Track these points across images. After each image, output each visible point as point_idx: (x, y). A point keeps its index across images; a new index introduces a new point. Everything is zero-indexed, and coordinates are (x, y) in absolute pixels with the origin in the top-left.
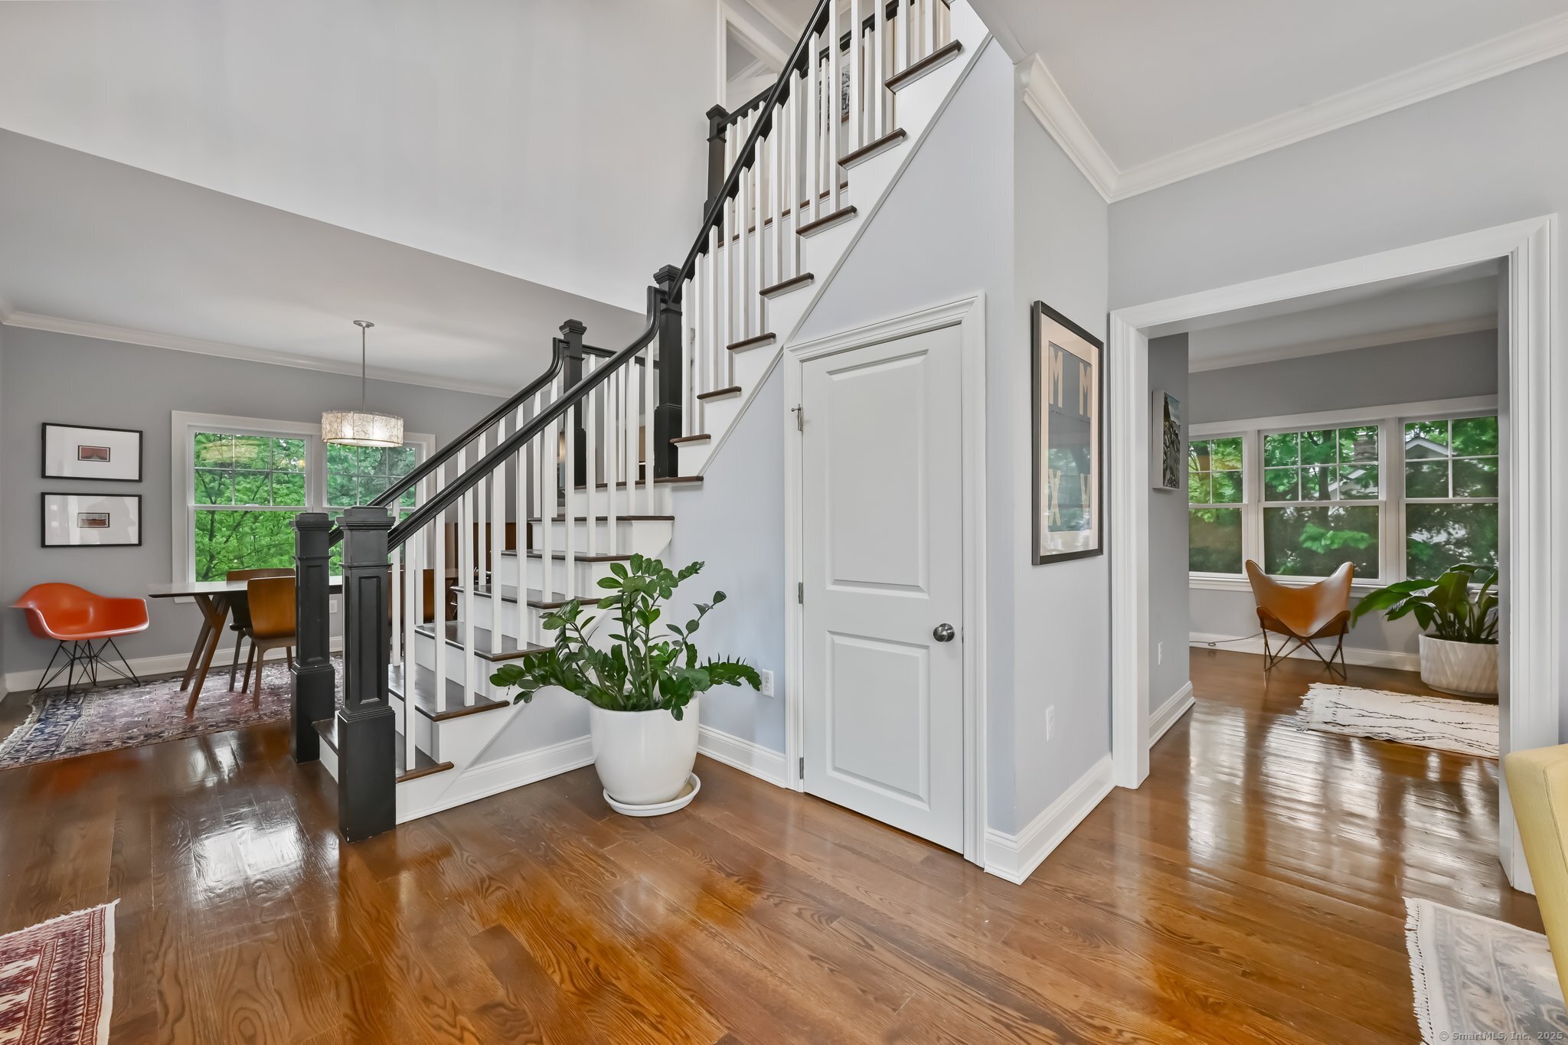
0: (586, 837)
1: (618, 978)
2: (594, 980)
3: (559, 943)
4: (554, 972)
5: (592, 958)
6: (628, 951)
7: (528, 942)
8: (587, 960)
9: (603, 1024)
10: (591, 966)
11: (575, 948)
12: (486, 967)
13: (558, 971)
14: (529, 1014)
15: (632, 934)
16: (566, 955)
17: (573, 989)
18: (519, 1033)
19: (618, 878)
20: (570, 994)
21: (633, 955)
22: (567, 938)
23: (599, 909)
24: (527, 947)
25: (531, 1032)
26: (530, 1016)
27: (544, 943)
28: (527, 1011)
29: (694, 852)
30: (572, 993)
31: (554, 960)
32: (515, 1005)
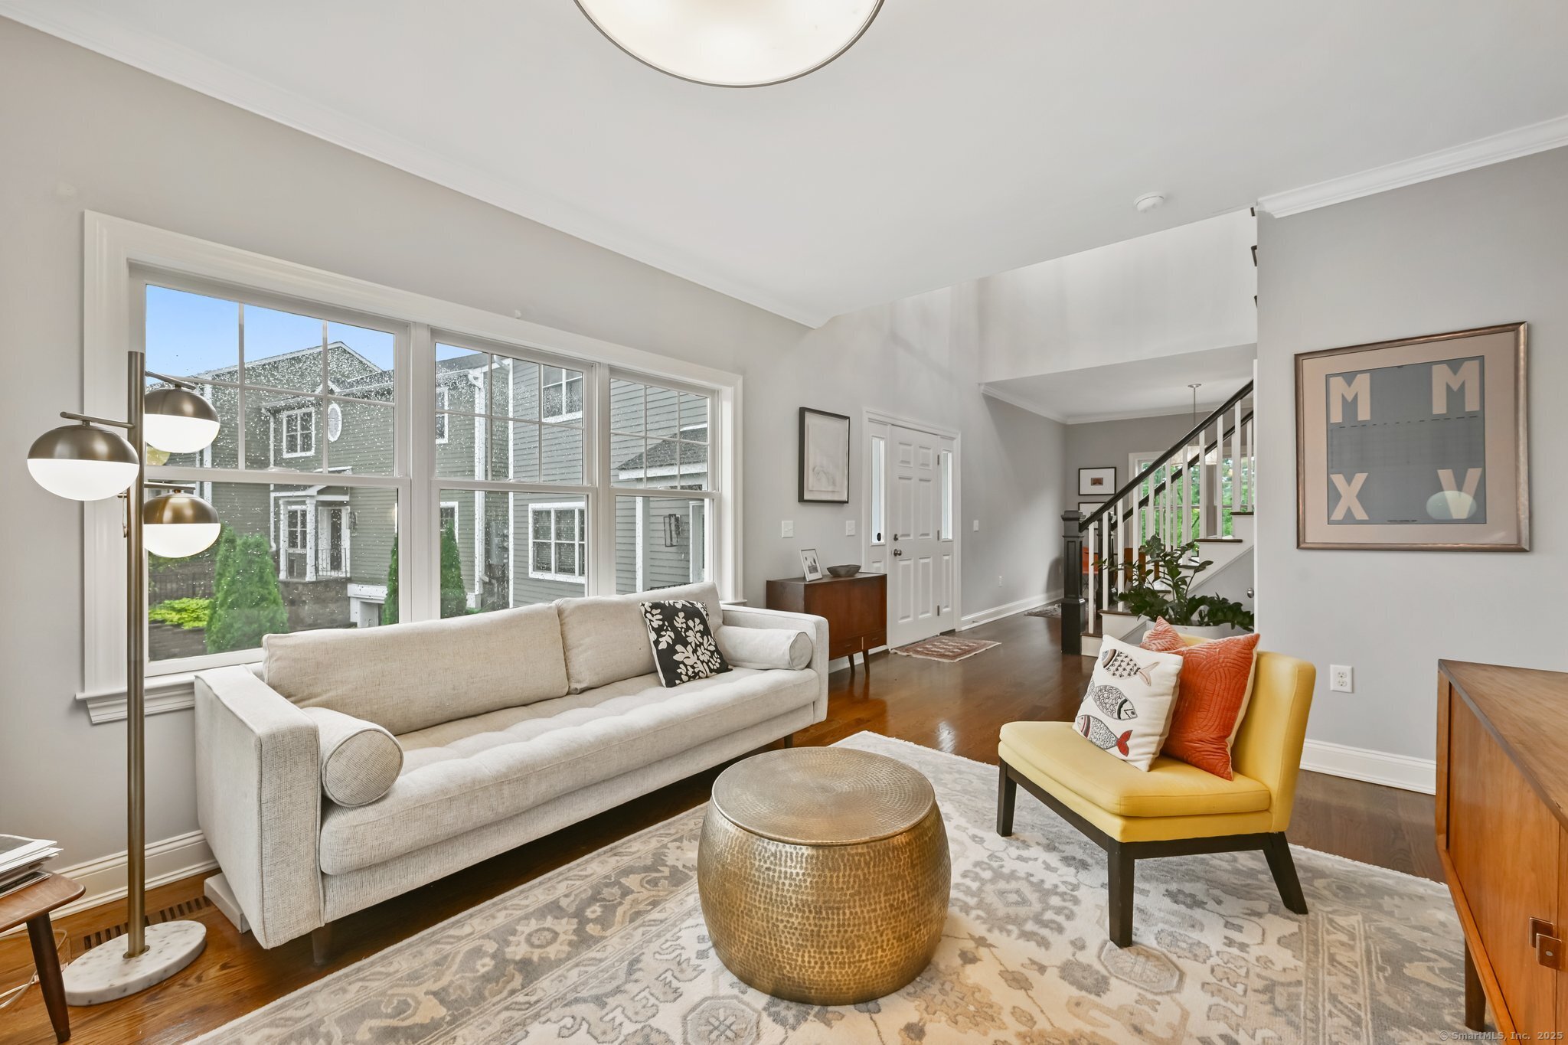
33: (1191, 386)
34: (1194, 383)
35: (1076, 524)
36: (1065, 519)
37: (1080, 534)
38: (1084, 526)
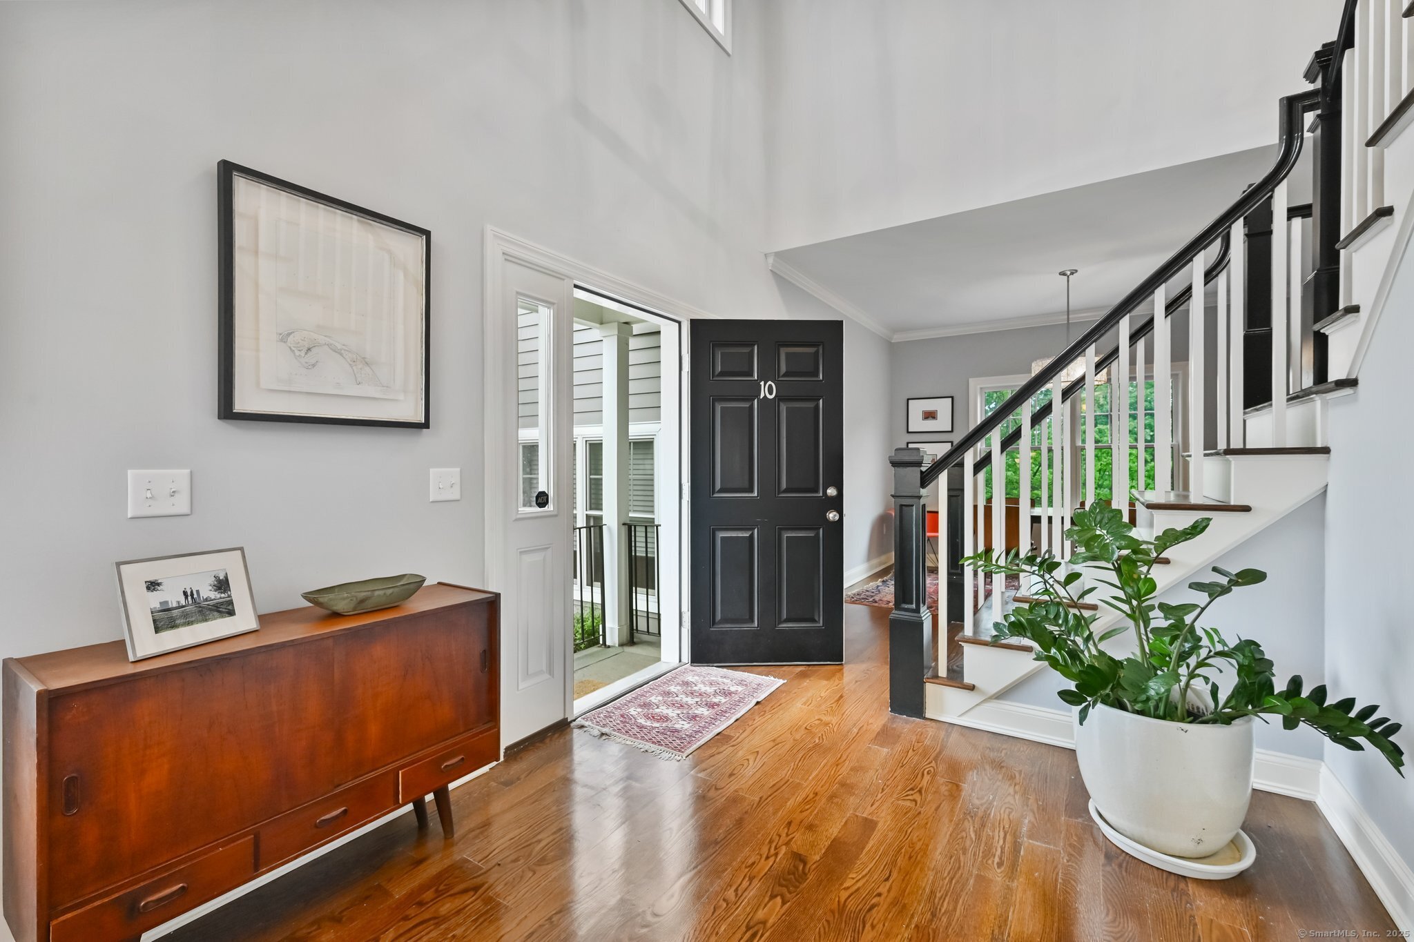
0: (1033, 820)
1: (873, 927)
2: (860, 910)
3: (885, 867)
4: (853, 878)
5: (883, 897)
6: (910, 921)
7: (872, 847)
8: (879, 895)
9: (820, 937)
10: (875, 900)
11: (887, 879)
12: (833, 837)
13: (855, 881)
14: (805, 884)
15: (933, 915)
16: (875, 877)
17: (843, 900)
18: (786, 887)
19: (999, 871)
20: (837, 899)
21: (907, 926)
22: (893, 869)
23: (946, 875)
24: (867, 849)
25: (790, 893)
26: (802, 886)
27: (877, 857)
28: (808, 881)
29: (1114, 920)
30: (839, 901)
31: (864, 873)
32: (809, 871)
33: (1063, 274)
34: (1067, 268)
35: (913, 474)
36: (895, 464)
37: (923, 492)
38: (927, 478)
